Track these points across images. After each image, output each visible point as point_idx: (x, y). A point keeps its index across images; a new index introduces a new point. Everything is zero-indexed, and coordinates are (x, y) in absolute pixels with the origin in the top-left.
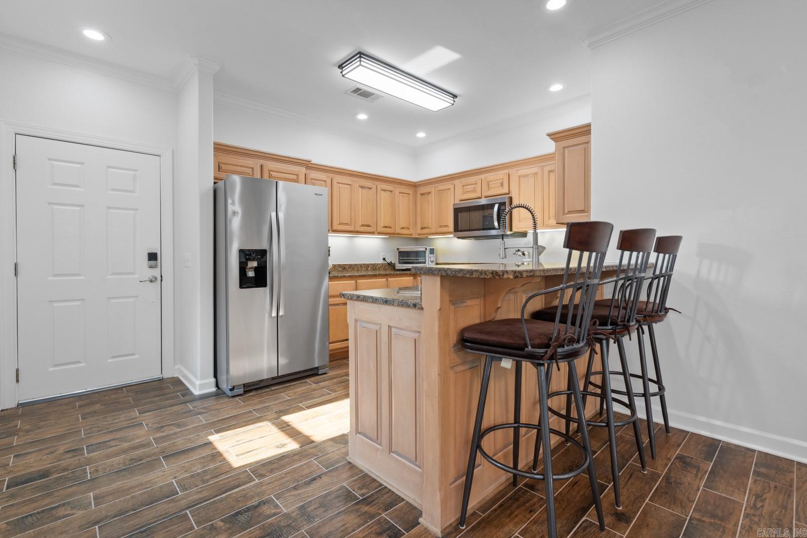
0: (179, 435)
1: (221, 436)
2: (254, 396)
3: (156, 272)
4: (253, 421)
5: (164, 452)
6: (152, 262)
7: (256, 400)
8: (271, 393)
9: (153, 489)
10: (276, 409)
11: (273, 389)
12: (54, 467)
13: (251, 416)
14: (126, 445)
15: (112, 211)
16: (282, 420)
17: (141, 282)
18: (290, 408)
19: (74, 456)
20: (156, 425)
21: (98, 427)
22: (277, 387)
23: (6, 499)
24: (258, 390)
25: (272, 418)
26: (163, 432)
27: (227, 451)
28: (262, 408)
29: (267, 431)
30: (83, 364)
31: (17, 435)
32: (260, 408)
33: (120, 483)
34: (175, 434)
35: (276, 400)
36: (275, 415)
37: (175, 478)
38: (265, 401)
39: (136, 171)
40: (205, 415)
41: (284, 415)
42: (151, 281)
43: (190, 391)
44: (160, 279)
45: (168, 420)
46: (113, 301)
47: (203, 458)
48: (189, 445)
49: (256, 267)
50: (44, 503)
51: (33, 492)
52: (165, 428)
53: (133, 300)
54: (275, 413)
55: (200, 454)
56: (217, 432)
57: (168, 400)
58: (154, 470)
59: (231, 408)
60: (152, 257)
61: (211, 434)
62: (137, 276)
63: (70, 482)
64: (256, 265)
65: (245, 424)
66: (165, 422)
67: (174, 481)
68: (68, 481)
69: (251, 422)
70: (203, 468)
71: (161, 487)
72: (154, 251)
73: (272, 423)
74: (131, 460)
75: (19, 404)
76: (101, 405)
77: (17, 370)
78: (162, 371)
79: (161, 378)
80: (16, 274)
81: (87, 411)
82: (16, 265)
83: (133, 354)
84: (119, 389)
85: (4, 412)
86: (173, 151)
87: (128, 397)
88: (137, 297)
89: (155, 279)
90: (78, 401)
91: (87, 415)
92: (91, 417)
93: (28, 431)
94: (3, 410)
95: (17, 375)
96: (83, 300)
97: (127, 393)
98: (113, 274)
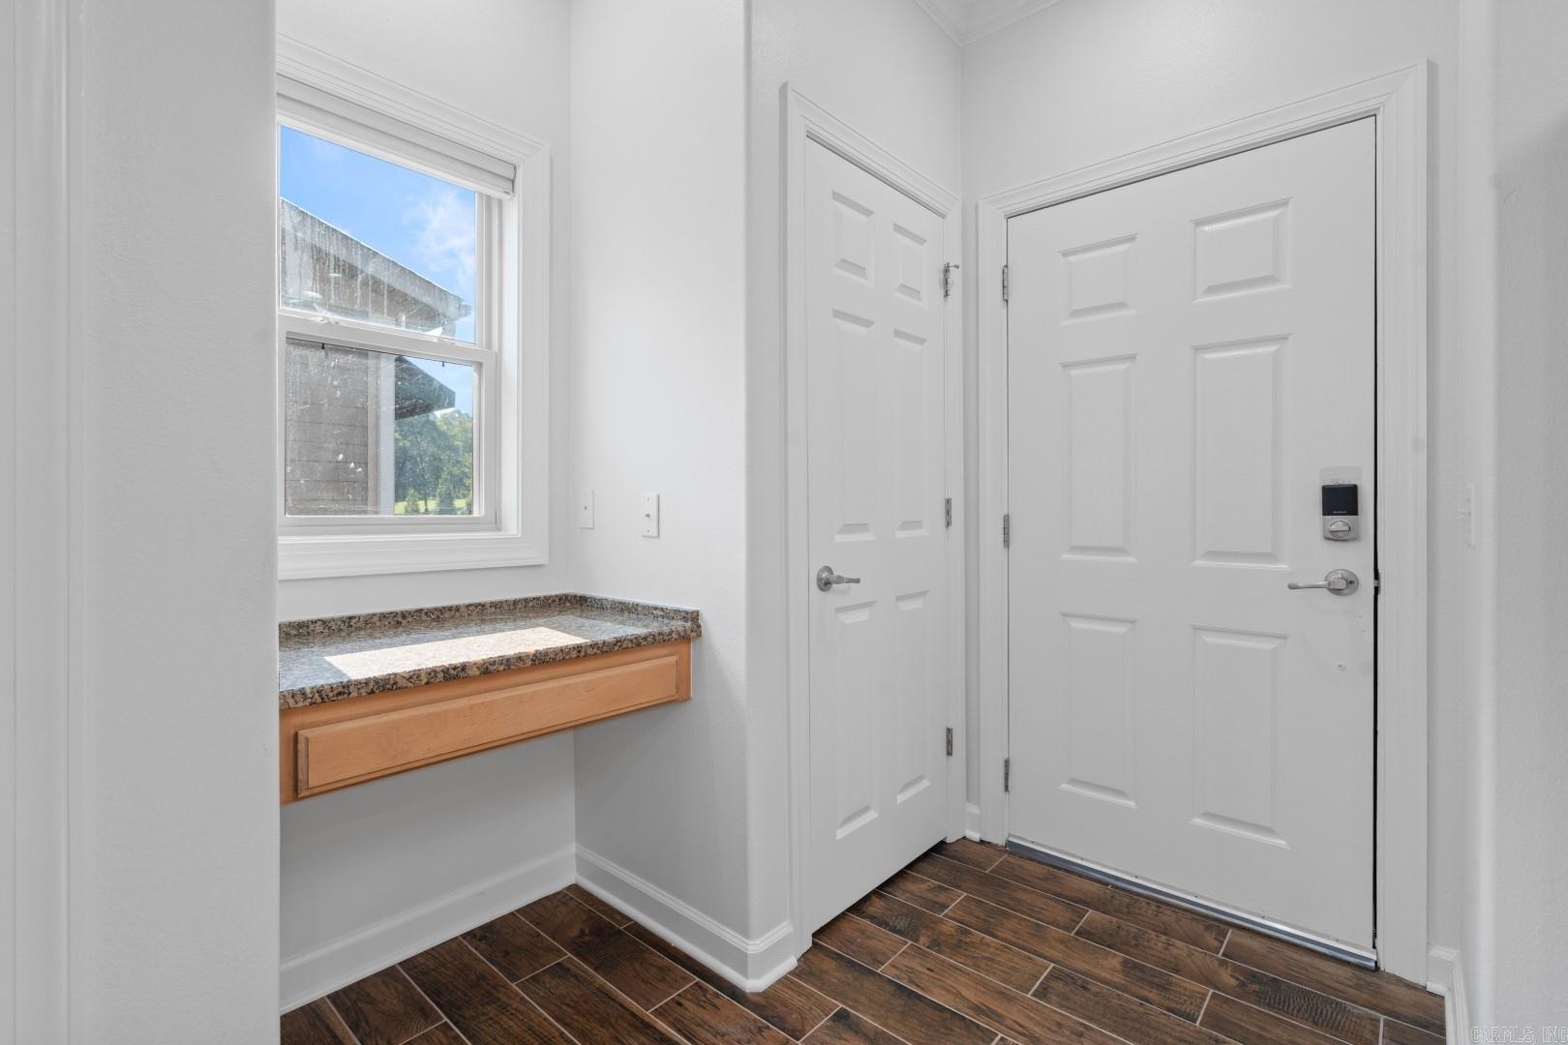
3: (1355, 559)
6: (1339, 522)
15: (1208, 356)
17: (1292, 587)
30: (1131, 804)
39: (1284, 203)
42: (1337, 591)
44: (1371, 583)
46: (1211, 639)
53: (1268, 645)
60: (1340, 500)
62: (1283, 566)
72: (1346, 480)
75: (1009, 843)
76: (1125, 962)
77: (1007, 763)
78: (1375, 936)
79: (1373, 964)
80: (1007, 542)
81: (1080, 963)
82: (1007, 519)
83: (1268, 830)
84: (1218, 924)
85: (979, 847)
86: (1432, 68)
87: (1210, 983)
88: (1284, 637)
89: (1352, 583)
90: (1096, 909)
91: (1066, 985)
92: (1064, 1001)
93: (935, 944)
94: (982, 842)
95: (1007, 775)
96: (1133, 622)
97: (1222, 963)
98: (1211, 554)
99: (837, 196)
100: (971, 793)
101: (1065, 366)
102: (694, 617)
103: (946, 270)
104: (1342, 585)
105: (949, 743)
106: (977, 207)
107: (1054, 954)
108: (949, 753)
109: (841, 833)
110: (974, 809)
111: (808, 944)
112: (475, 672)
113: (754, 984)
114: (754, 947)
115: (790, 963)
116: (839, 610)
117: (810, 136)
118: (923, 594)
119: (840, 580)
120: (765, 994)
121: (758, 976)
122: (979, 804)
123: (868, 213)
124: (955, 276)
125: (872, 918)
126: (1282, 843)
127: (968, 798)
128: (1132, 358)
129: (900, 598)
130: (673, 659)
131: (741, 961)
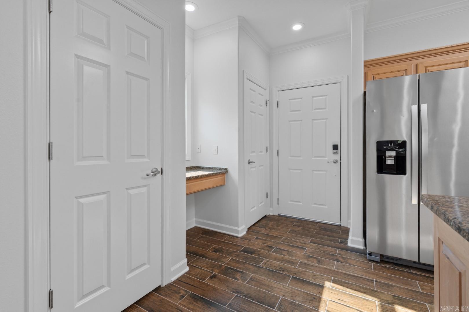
0: (313, 268)
1: (333, 287)
2: (388, 268)
3: (337, 157)
4: (366, 291)
5: (296, 274)
6: (335, 151)
7: (387, 274)
8: (407, 275)
9: (269, 294)
10: (396, 293)
11: (412, 271)
12: (258, 251)
13: (369, 285)
14: (288, 257)
15: (315, 121)
16: (394, 308)
17: (328, 162)
18: (413, 302)
19: (268, 250)
20: (310, 254)
21: (289, 240)
22: (417, 273)
23: (235, 256)
24: (396, 265)
25: (385, 299)
26: (308, 260)
27: (326, 302)
28: (385, 284)
29: (368, 308)
30: (301, 204)
31: (266, 228)
32: (383, 283)
33: (264, 278)
34: (312, 266)
35: (405, 284)
36: (390, 299)
37: (284, 296)
38: (393, 279)
39: (327, 96)
40: (339, 263)
41: (399, 304)
42: (335, 163)
43: (347, 242)
44: (340, 161)
45: (318, 254)
46: (315, 172)
47: (308, 294)
48: (311, 279)
49: (395, 156)
50: (239, 266)
51: (243, 258)
52: (311, 259)
53: (324, 173)
54: (392, 296)
55: (309, 291)
56: (334, 282)
57: (330, 241)
58: (281, 282)
59: (360, 269)
60: (335, 147)
61: (329, 281)
62: (326, 159)
63: (254, 262)
64: (395, 155)
65: (358, 288)
66: (315, 255)
67: (281, 297)
68: (255, 261)
69: (363, 291)
70: (301, 302)
71: (273, 296)
72: (336, 144)
73: (381, 304)
74: (281, 268)
75: (279, 215)
76: (302, 228)
77: (278, 199)
78: (340, 220)
79: (340, 225)
80: (278, 155)
81: (294, 229)
82: (278, 151)
83: (324, 205)
84: (316, 223)
85: (273, 216)
86: (348, 77)
87: (315, 229)
88: (327, 171)
89: (337, 161)
90: (296, 222)
91: (292, 231)
92: (293, 233)
93: (269, 228)
94: (273, 215)
95: (278, 201)
96: (302, 170)
97: (317, 227)
98: (315, 157)
99: (251, 89)
100: (271, 205)
101: (290, 121)
102: (226, 169)
103: (267, 101)
104: (336, 161)
105: (267, 195)
106: (272, 88)
107: (290, 228)
108: (267, 198)
109: (251, 211)
110: (271, 209)
111: (247, 230)
112: (200, 177)
113: (240, 235)
114: (240, 229)
115: (245, 233)
116: (251, 168)
117: (247, 79)
118: (263, 165)
119: (252, 162)
120: (242, 237)
121: (241, 234)
122: (272, 208)
123: (255, 91)
124: (268, 102)
125: (257, 226)
126: (327, 207)
127: (270, 207)
128: (301, 120)
129: (260, 166)
130: (223, 177)
131: (237, 231)
